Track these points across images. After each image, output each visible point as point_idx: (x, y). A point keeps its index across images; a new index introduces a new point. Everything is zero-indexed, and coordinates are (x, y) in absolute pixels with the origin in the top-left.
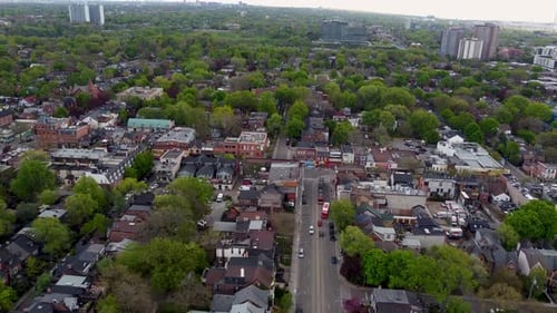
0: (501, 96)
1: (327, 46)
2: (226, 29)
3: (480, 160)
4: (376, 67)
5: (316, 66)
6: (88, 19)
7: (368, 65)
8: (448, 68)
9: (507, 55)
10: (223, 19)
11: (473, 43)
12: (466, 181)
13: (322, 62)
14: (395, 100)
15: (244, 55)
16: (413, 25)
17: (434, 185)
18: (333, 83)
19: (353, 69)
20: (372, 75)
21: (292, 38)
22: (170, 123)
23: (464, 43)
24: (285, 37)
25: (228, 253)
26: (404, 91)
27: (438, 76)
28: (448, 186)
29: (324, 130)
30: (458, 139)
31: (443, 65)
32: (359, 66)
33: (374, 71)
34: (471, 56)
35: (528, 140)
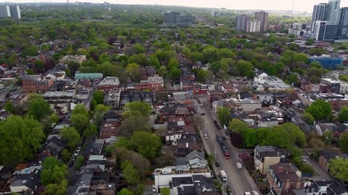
0: (279, 51)
1: (169, 27)
2: (102, 19)
3: (279, 85)
4: (205, 38)
5: (169, 39)
6: (9, 15)
7: (200, 38)
9: (274, 30)
10: (99, 12)
11: (255, 23)
12: (278, 95)
13: (172, 37)
14: (226, 55)
15: (125, 34)
16: (215, 14)
17: (262, 98)
18: (185, 48)
19: (192, 40)
20: (204, 43)
21: (146, 23)
22: (101, 75)
24: (141, 23)
25: (172, 138)
26: (229, 51)
27: (240, 42)
28: (269, 98)
29: (191, 74)
30: (264, 75)
31: (241, 36)
32: (195, 38)
33: (204, 41)
34: (254, 31)
35: (301, 73)
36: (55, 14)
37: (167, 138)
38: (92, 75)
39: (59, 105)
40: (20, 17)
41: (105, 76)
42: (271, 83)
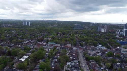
0: (108, 39)
1: (75, 30)
3: (104, 48)
4: (86, 34)
5: (75, 34)
7: (84, 34)
8: (99, 34)
9: (111, 31)
11: (104, 29)
12: (101, 50)
13: (76, 33)
14: (90, 39)
15: (61, 32)
17: (97, 51)
18: (79, 37)
19: (82, 34)
21: (68, 28)
22: (55, 43)
23: (102, 29)
24: (67, 28)
25: (72, 57)
26: (92, 38)
28: (99, 51)
29: (79, 44)
30: (100, 45)
32: (83, 34)
33: (86, 35)
34: (104, 32)
35: (112, 45)
36: (40, 24)
37: (70, 57)
38: (53, 43)
39: (46, 49)
40: (30, 25)
41: (56, 43)
42: (101, 48)
